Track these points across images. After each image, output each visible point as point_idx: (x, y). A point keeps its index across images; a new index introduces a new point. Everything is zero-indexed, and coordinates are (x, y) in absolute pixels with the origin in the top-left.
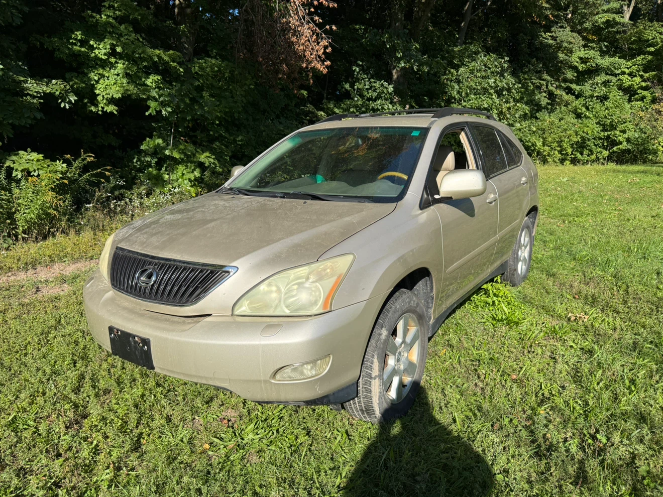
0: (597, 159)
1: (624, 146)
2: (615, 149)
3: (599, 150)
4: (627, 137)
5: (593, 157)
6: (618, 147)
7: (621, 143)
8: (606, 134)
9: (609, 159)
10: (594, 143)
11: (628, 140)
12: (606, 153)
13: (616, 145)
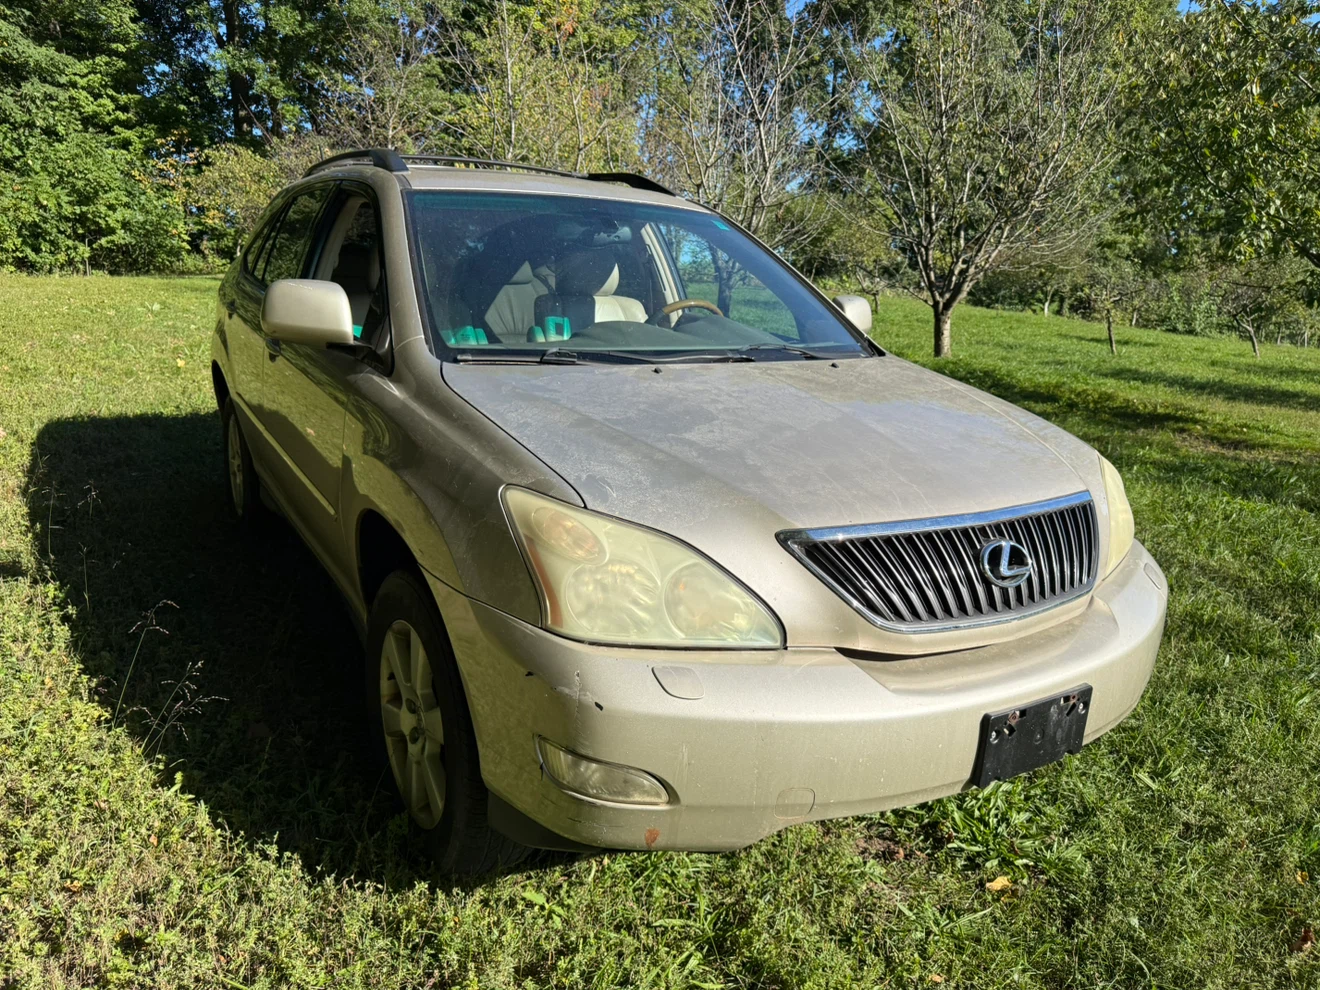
0: (70, 262)
1: (121, 237)
2: (103, 241)
3: (70, 243)
4: (120, 218)
5: (62, 257)
6: (110, 238)
7: (112, 231)
8: (78, 210)
9: (95, 263)
10: (57, 227)
11: (125, 225)
12: (84, 251)
13: (105, 236)
